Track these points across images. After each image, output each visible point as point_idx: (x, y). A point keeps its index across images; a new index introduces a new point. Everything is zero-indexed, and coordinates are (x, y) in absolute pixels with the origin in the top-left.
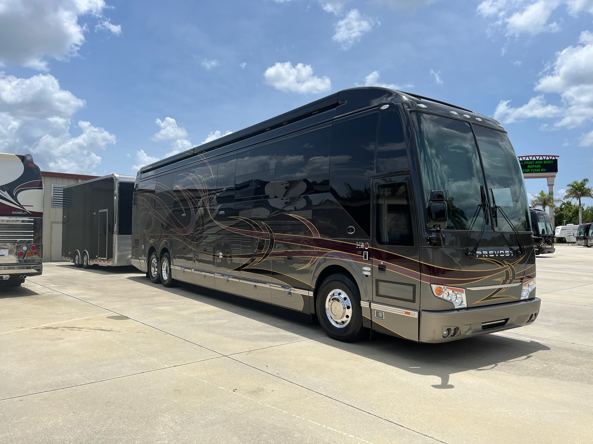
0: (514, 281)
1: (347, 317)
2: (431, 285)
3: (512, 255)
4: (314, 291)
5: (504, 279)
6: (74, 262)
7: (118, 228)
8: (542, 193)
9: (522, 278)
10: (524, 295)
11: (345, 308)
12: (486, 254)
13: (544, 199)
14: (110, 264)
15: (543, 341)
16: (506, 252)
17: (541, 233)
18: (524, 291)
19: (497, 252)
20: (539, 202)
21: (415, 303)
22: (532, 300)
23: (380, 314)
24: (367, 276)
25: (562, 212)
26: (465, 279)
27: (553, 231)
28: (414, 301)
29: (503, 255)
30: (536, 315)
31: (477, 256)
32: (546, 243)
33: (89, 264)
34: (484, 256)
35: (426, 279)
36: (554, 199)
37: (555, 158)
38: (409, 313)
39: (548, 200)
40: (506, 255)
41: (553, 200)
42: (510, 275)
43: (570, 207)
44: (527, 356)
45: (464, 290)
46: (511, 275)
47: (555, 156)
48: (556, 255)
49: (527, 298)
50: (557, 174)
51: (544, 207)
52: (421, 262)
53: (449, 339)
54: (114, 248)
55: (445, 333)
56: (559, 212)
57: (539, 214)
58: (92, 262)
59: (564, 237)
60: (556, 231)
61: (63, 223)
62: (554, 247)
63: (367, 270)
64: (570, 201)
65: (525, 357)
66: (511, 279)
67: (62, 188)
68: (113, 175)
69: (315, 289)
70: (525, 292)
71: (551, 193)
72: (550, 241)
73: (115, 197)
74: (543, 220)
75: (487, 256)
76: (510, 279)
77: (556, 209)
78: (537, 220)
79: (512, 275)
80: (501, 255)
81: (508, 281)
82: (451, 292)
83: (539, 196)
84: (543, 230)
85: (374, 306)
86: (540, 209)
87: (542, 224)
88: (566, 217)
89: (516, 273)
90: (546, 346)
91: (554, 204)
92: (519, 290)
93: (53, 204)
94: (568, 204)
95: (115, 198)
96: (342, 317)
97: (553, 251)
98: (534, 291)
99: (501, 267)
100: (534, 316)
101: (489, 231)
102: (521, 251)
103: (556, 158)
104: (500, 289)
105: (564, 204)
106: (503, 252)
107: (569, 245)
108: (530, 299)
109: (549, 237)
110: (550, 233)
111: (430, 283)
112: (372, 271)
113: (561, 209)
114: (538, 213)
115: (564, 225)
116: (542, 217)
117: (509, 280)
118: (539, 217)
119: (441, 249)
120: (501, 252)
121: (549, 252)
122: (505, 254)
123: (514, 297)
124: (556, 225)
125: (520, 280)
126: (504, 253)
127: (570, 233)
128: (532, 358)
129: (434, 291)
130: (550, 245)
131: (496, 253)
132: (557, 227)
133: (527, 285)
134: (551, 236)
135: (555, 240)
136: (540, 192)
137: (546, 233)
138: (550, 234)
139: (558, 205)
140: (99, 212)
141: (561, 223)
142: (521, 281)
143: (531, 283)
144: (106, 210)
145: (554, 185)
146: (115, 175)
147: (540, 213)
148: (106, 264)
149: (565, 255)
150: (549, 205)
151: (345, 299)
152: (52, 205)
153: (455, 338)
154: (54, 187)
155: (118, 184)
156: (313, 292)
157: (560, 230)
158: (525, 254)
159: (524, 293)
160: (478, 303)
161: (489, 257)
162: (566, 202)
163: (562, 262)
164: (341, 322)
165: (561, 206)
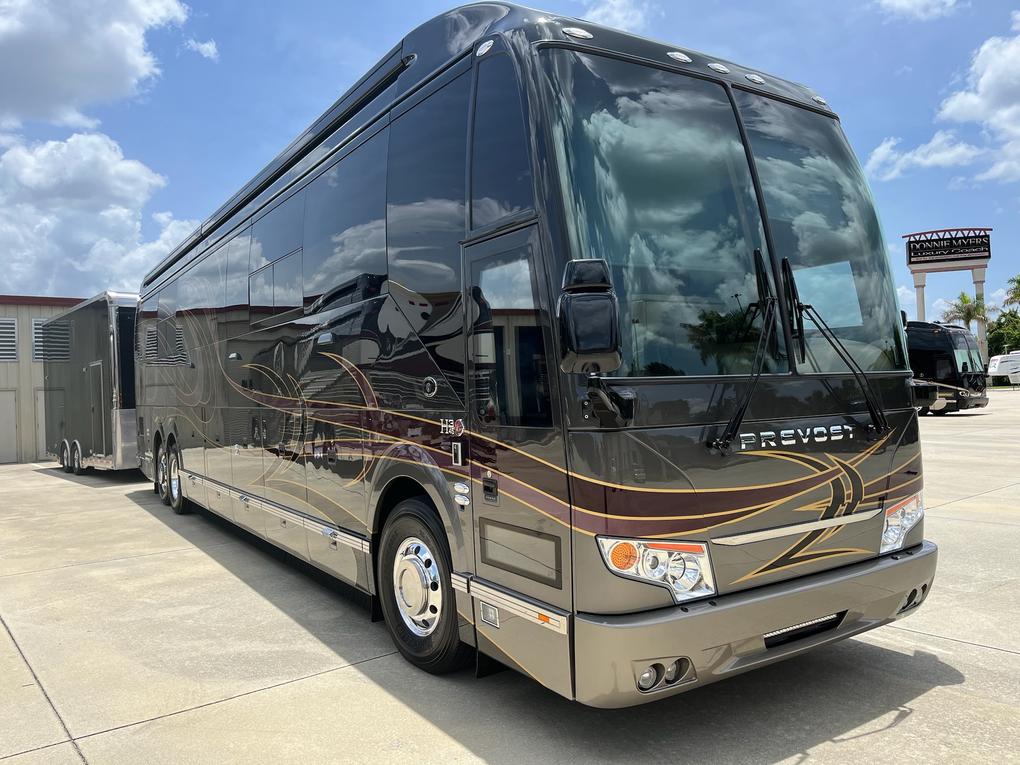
0: (858, 505)
1: (434, 609)
2: (599, 539)
3: (851, 436)
4: (372, 540)
5: (830, 505)
6: (62, 463)
7: (120, 396)
8: (963, 297)
9: (884, 497)
10: (890, 541)
11: (427, 588)
12: (771, 440)
13: (966, 308)
14: (109, 466)
15: (949, 649)
16: (832, 428)
17: (960, 370)
18: (889, 529)
19: (805, 432)
20: (957, 314)
21: (561, 589)
22: (912, 554)
23: (491, 613)
24: (462, 507)
25: (1002, 331)
26: (706, 516)
27: (983, 365)
28: (558, 584)
29: (825, 439)
30: (925, 588)
31: (743, 447)
32: (971, 389)
33: (81, 466)
34: (764, 445)
35: (589, 523)
36: (986, 307)
37: (985, 233)
38: (546, 619)
39: (975, 309)
40: (833, 438)
41: (983, 309)
42: (846, 493)
43: (1016, 320)
44: (896, 713)
45: (704, 546)
46: (849, 492)
47: (985, 230)
48: (992, 410)
49: (898, 546)
50: (990, 262)
51: (967, 323)
52: (570, 473)
53: (661, 691)
54: (113, 435)
55: (647, 675)
56: (996, 330)
57: (956, 334)
58: (85, 462)
59: (1005, 375)
60: (992, 364)
61: (45, 390)
62: (986, 396)
63: (462, 493)
64: (1015, 310)
65: (892, 715)
66: (850, 501)
67: (40, 325)
68: (105, 294)
69: (373, 534)
70: (894, 532)
71: (980, 297)
72: (979, 384)
73: (112, 336)
74: (963, 345)
75: (773, 444)
76: (846, 501)
77: (989, 325)
78: (953, 347)
79: (851, 491)
80: (817, 440)
81: (841, 507)
82: (663, 555)
83: (958, 302)
84: (965, 364)
85: (476, 589)
86: (958, 326)
87: (961, 353)
88: (1009, 338)
89: (864, 486)
90: (955, 670)
91: (986, 316)
92: (877, 527)
93: (36, 354)
94: (1011, 315)
95: (112, 338)
96: (423, 611)
97: (984, 402)
98: (919, 524)
99: (820, 473)
100: (919, 592)
101: (780, 374)
102: (876, 423)
103: (988, 233)
104: (816, 533)
105: (1004, 315)
106: (823, 429)
107: (1015, 389)
108: (907, 550)
109: (977, 376)
110: (979, 368)
111: (594, 535)
112: (471, 496)
113: (1000, 325)
114: (953, 332)
115: (1004, 354)
116: (961, 339)
117: (844, 505)
118: (957, 339)
119: (626, 432)
120: (816, 430)
121: (977, 406)
122: (829, 435)
123: (860, 551)
124: (991, 354)
125: (877, 503)
126: (825, 432)
127: (1016, 367)
128: (911, 721)
129: (610, 557)
130: (978, 391)
131: (801, 434)
132: (992, 358)
133: (899, 513)
134: (980, 375)
135: (989, 381)
136: (959, 294)
137: (970, 370)
138: (978, 370)
139: (993, 318)
140: (91, 365)
141: (1000, 350)
142: (879, 505)
143: (911, 506)
144: (99, 363)
145: (984, 281)
146: (109, 293)
147: (957, 332)
148: (104, 466)
149: (1008, 409)
150: (978, 319)
151: (428, 563)
152: (33, 358)
153: (680, 686)
154: (35, 325)
155: (116, 311)
156: (369, 544)
157: (998, 363)
158: (887, 431)
159: (891, 534)
160: (750, 577)
161: (780, 447)
162: (1008, 312)
163: (1002, 425)
164: (421, 620)
165: (999, 320)
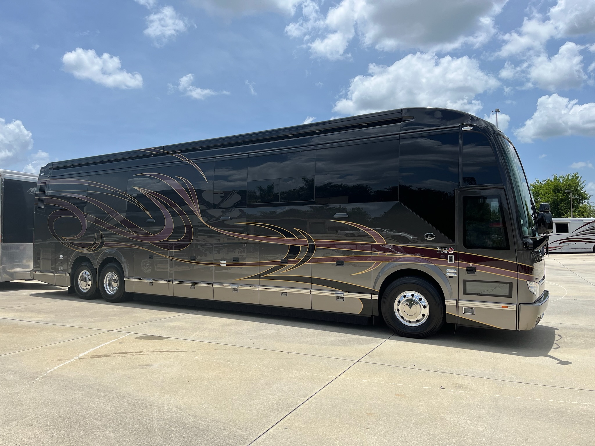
1: (423, 315)
2: (528, 282)
4: (379, 294)
7: (1, 235)
11: (421, 308)
21: (512, 297)
23: (469, 310)
24: (451, 277)
28: (510, 296)
38: (507, 307)
52: (518, 263)
63: (451, 272)
69: (379, 292)
85: (461, 303)
96: (416, 316)
111: (526, 280)
112: (458, 273)
151: (420, 299)
156: (377, 296)
164: (415, 320)
